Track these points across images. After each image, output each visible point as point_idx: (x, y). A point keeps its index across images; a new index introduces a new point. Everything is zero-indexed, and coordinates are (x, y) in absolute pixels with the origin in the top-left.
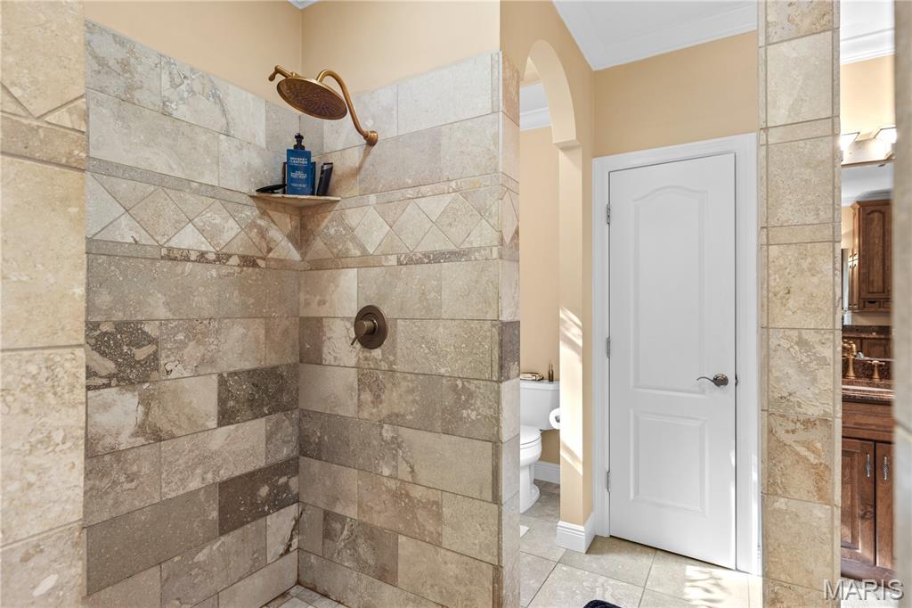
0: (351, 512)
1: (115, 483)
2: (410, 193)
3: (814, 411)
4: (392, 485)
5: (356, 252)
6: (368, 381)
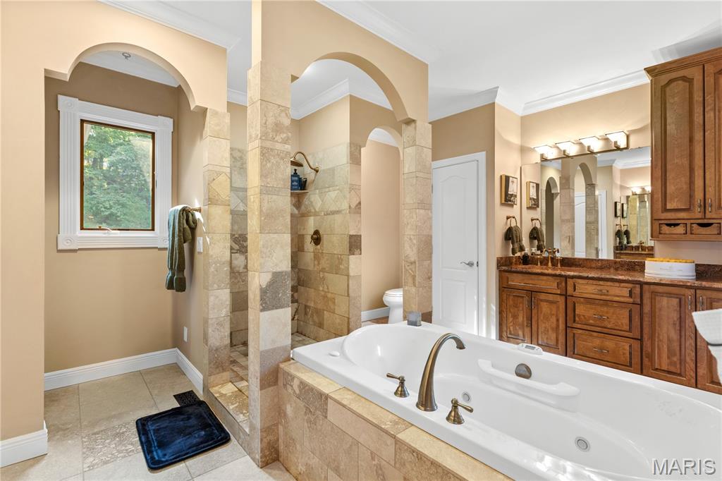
0: (312, 304)
1: (238, 282)
2: (327, 190)
3: (412, 260)
4: (323, 293)
5: (313, 211)
6: (317, 257)
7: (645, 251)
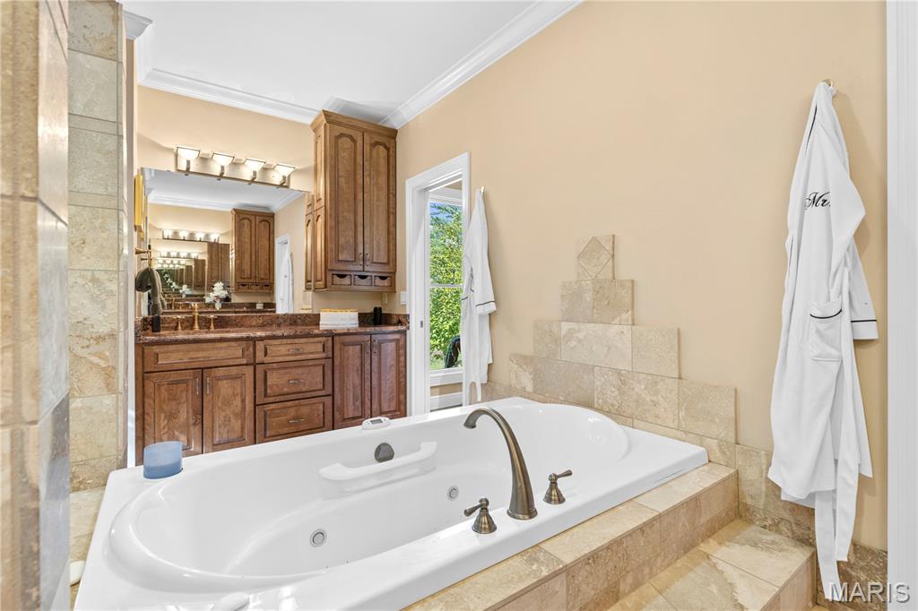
7: (179, 308)
